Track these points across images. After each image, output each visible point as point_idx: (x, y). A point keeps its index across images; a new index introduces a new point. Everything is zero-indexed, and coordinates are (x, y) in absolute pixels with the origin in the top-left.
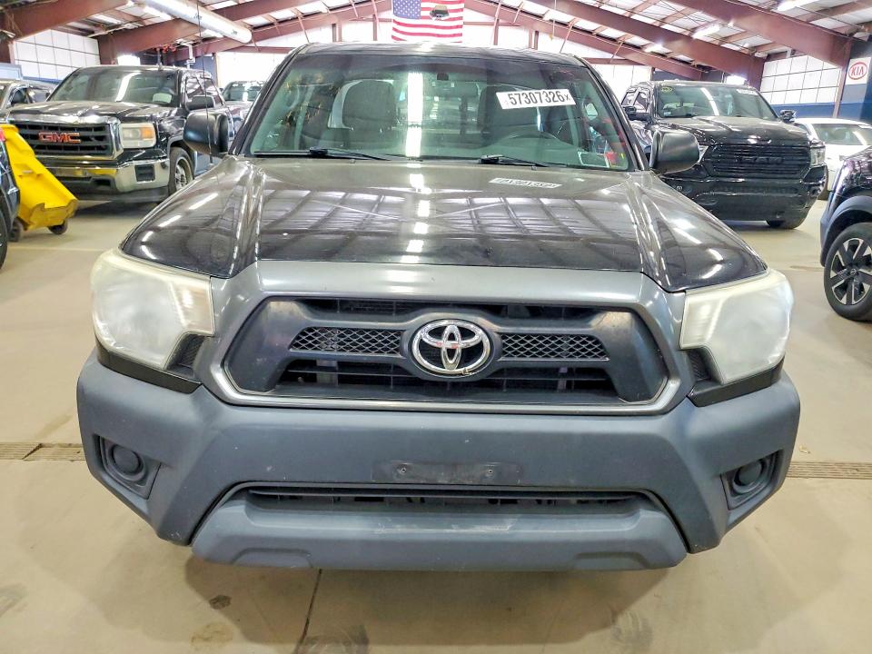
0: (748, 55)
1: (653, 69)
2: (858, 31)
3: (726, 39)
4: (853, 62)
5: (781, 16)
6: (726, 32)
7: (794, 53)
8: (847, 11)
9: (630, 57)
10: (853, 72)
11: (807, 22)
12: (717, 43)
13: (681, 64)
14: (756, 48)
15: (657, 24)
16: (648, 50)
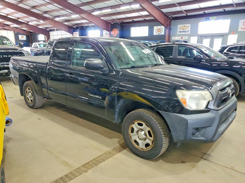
0: (45, 30)
1: (14, 32)
2: (74, 26)
3: (38, 25)
4: (74, 33)
5: (55, 21)
6: (38, 23)
7: (57, 30)
8: (72, 21)
9: (5, 28)
10: (75, 35)
11: (62, 23)
12: (35, 26)
13: (23, 31)
14: (47, 28)
15: (16, 19)
16: (12, 26)
